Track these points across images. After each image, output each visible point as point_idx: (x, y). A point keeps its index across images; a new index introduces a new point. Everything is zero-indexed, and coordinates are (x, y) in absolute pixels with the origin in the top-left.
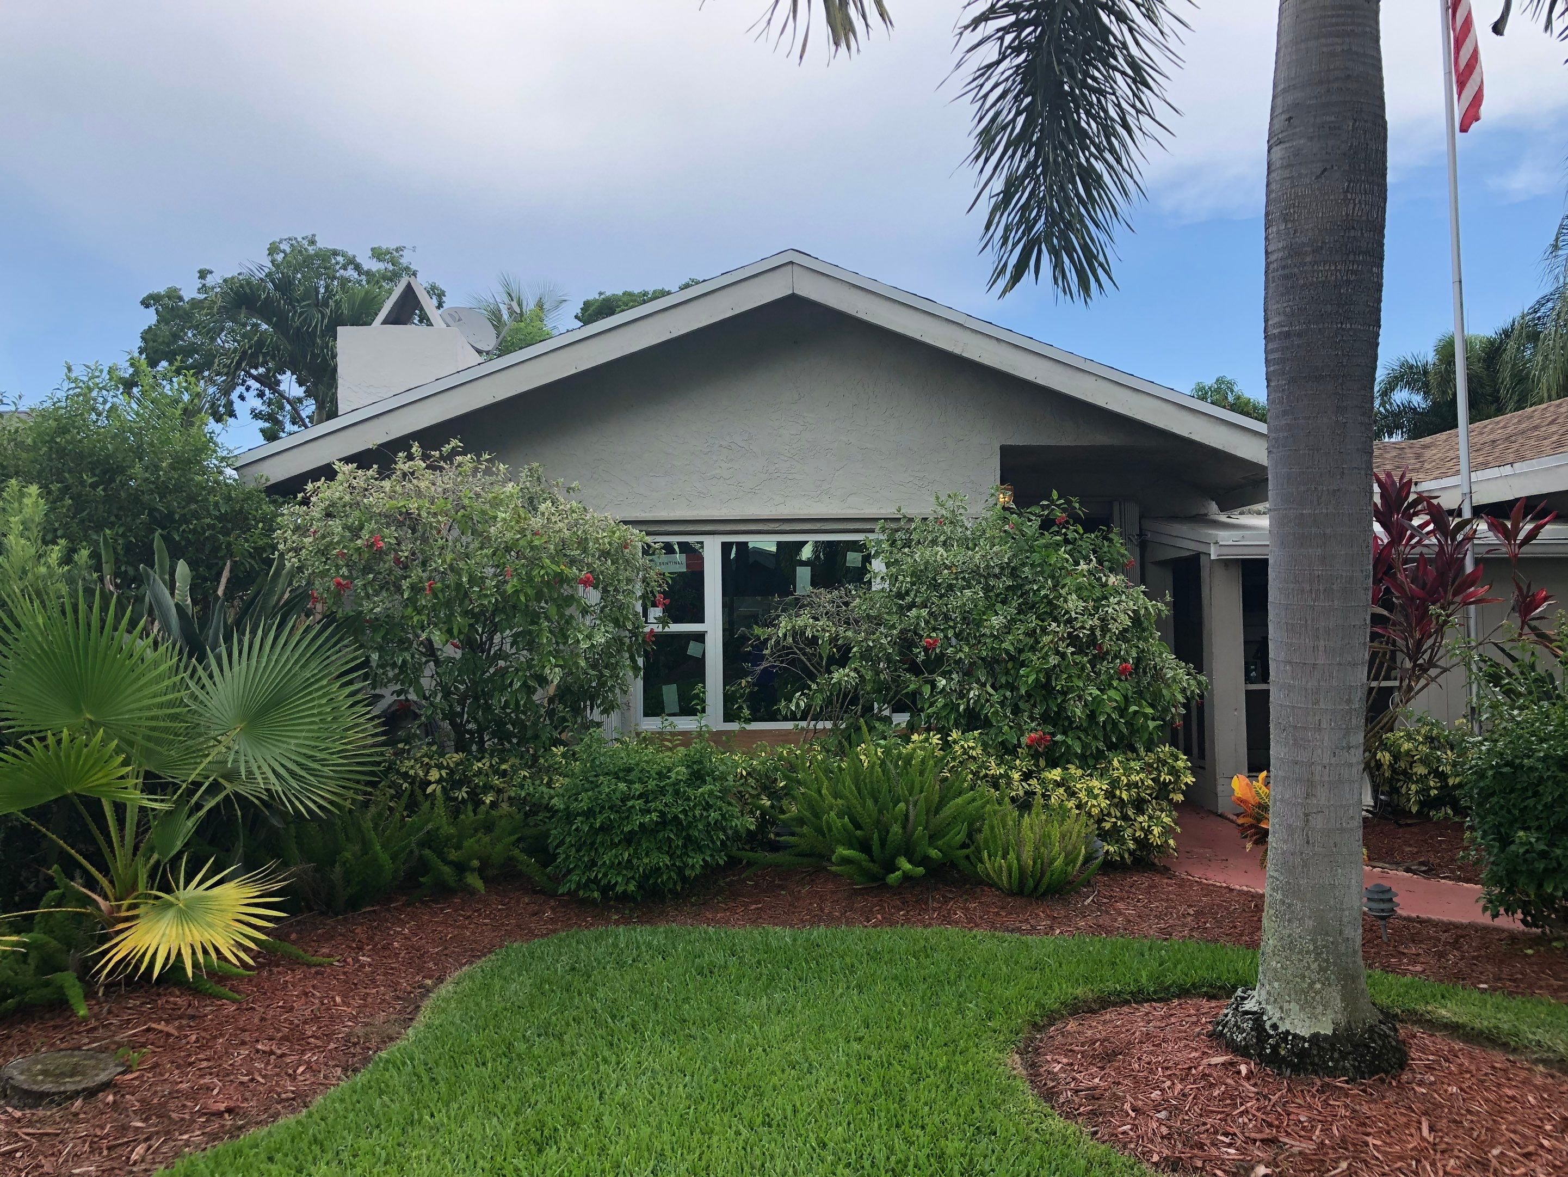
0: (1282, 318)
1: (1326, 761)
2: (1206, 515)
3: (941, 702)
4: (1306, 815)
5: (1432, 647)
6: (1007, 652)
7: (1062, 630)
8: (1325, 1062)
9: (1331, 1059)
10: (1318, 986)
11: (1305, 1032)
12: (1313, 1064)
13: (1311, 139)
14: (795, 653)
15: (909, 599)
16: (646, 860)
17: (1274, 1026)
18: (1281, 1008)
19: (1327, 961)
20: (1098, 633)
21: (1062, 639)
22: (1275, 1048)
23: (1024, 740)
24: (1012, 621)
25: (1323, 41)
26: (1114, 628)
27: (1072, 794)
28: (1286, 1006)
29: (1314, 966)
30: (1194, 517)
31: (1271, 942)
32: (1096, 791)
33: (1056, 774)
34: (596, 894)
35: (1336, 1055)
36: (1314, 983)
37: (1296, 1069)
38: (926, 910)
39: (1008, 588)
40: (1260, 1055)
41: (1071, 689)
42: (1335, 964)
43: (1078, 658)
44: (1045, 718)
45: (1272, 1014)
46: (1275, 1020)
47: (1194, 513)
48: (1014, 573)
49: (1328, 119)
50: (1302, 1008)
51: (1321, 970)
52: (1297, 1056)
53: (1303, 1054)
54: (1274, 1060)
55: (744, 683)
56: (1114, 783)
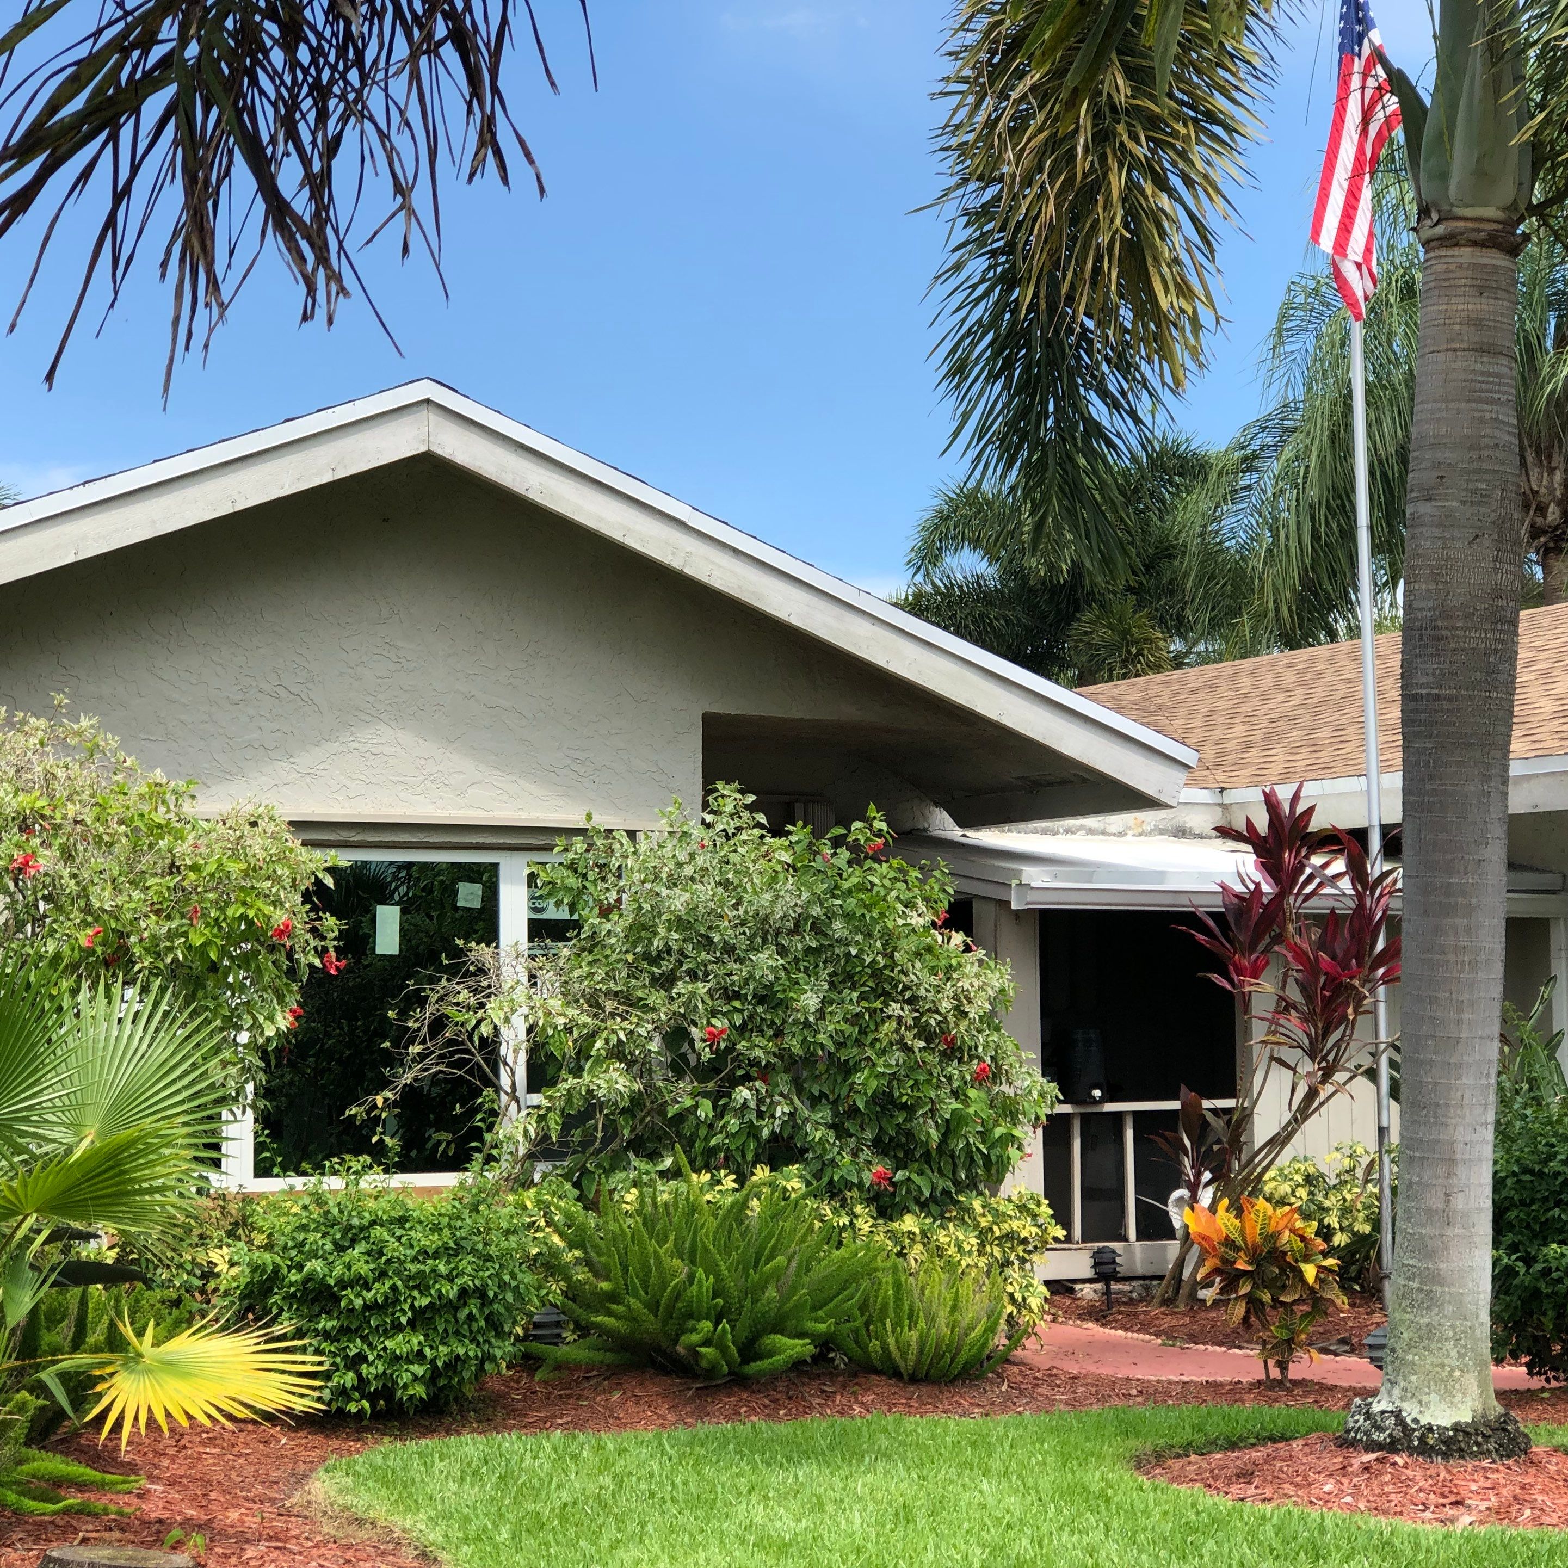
0: (1431, 679)
1: (1467, 1139)
2: (925, 830)
3: (733, 1124)
4: (1447, 1195)
5: (1337, 1044)
6: (822, 1046)
7: (908, 1014)
8: (1470, 1447)
9: (1478, 1444)
10: (1457, 1373)
11: (1446, 1422)
12: (1461, 1450)
13: (1463, 503)
14: (468, 1052)
15: (667, 966)
16: (443, 1349)
17: (1415, 1420)
18: (1420, 1402)
19: (1465, 1347)
20: (951, 1019)
21: (908, 1028)
22: (1422, 1439)
23: (868, 1177)
24: (826, 1002)
25: (1474, 405)
26: (973, 1012)
27: (940, 1251)
28: (1425, 1398)
29: (1454, 1353)
30: (910, 832)
31: (1405, 1335)
32: (967, 1248)
33: (909, 1223)
34: (366, 1404)
35: (1480, 1439)
36: (1452, 1371)
37: (1446, 1456)
38: (811, 1407)
39: (808, 950)
40: (1409, 1448)
41: (919, 1102)
42: (1472, 1350)
43: (929, 1058)
44: (881, 1147)
45: (1410, 1411)
46: (1414, 1415)
47: (908, 826)
48: (817, 929)
49: (1480, 485)
50: (1442, 1398)
51: (1461, 1356)
52: (1444, 1443)
53: (1447, 1442)
54: (1425, 1450)
55: (380, 1101)
56: (984, 1235)
